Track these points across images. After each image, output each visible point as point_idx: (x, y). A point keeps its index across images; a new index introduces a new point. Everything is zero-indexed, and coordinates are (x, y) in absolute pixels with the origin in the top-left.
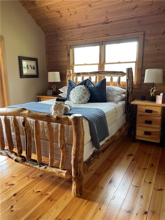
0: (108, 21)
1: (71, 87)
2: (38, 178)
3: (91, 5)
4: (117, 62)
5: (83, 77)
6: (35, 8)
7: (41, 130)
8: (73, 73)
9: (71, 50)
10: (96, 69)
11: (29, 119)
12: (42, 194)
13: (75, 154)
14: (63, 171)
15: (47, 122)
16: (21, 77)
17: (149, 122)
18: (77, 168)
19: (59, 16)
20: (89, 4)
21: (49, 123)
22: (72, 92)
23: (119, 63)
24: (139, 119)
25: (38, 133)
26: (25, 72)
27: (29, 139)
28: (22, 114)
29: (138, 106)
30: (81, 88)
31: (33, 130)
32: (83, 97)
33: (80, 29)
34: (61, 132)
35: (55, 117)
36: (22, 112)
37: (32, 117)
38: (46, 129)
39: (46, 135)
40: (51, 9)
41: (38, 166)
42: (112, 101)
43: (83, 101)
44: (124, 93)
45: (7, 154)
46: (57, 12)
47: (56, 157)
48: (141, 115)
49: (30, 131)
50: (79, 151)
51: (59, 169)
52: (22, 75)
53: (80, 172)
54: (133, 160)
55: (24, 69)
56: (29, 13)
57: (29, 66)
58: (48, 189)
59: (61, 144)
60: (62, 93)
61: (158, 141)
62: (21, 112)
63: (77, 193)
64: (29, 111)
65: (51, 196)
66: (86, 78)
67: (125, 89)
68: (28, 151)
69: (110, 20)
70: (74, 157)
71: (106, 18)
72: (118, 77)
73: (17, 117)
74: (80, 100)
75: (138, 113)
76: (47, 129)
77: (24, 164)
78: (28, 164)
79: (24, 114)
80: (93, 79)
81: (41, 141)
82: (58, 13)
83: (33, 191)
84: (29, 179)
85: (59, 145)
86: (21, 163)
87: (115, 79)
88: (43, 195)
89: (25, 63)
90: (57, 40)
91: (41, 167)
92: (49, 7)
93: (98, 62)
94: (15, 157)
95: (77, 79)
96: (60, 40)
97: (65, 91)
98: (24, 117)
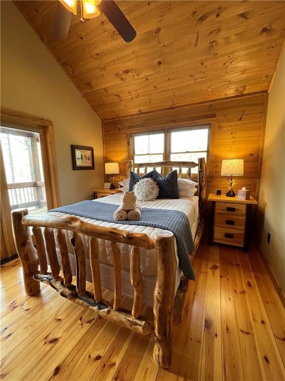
0: (174, 106)
1: (134, 179)
2: (96, 321)
3: (157, 86)
4: (185, 151)
5: (146, 168)
6: (90, 91)
7: (100, 249)
8: (134, 164)
9: (131, 139)
10: (160, 159)
11: (81, 235)
12: (105, 365)
13: (162, 301)
14: (138, 322)
15: (110, 242)
16: (74, 169)
17: (231, 223)
18: (166, 325)
19: (119, 100)
20: (154, 85)
21: (113, 243)
22: (136, 186)
23: (188, 152)
24: (217, 218)
25: (96, 258)
26: (79, 163)
27: (82, 264)
28: (70, 228)
29: (217, 203)
30: (147, 181)
31: (88, 248)
32: (151, 193)
33: (141, 115)
34: (135, 260)
35: (125, 235)
36: (71, 223)
37: (86, 232)
38: (108, 249)
39: (109, 258)
40: (109, 92)
41: (97, 307)
42: (184, 197)
43: (150, 197)
44: (196, 187)
45: (50, 282)
46: (116, 95)
47: (125, 292)
48: (220, 214)
49: (83, 251)
50: (169, 296)
51: (131, 316)
52: (75, 167)
53: (170, 330)
54: (221, 277)
55: (77, 160)
56: (83, 97)
57: (83, 156)
58: (114, 350)
59: (134, 280)
60: (121, 187)
61: (242, 245)
62: (68, 224)
63: (165, 364)
64: (81, 222)
65: (120, 370)
66: (150, 170)
67: (197, 182)
68: (81, 283)
69: (176, 105)
70: (159, 305)
71: (173, 102)
72: (188, 169)
73: (64, 231)
74: (147, 196)
75: (217, 211)
76: (110, 249)
77: (75, 302)
78: (81, 301)
79: (74, 228)
80: (159, 170)
81: (101, 265)
82: (117, 97)
83: (90, 356)
84: (82, 324)
85: (132, 281)
86: (70, 299)
87: (185, 170)
88: (106, 367)
89: (78, 153)
90: (116, 128)
91: (101, 309)
92: (107, 89)
93: (162, 151)
94: (61, 289)
95: (138, 170)
96: (119, 129)
97: (125, 184)
98: (74, 232)
